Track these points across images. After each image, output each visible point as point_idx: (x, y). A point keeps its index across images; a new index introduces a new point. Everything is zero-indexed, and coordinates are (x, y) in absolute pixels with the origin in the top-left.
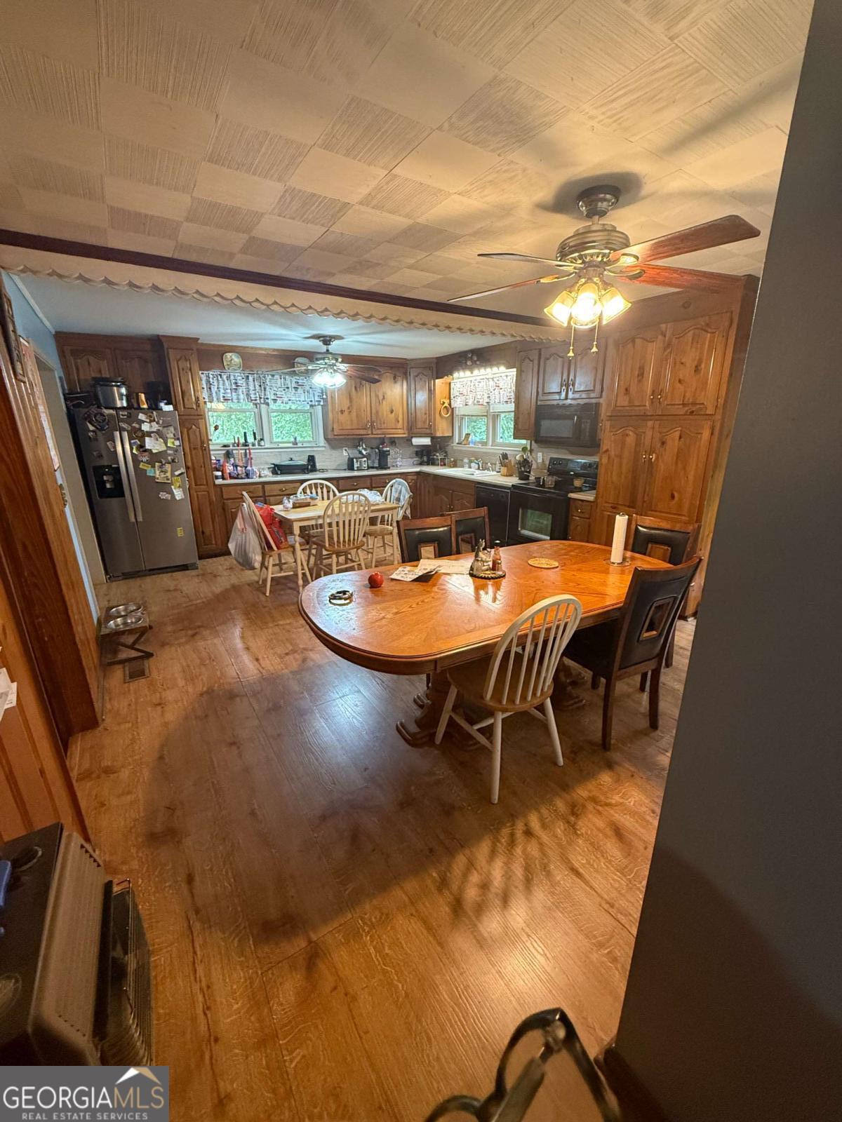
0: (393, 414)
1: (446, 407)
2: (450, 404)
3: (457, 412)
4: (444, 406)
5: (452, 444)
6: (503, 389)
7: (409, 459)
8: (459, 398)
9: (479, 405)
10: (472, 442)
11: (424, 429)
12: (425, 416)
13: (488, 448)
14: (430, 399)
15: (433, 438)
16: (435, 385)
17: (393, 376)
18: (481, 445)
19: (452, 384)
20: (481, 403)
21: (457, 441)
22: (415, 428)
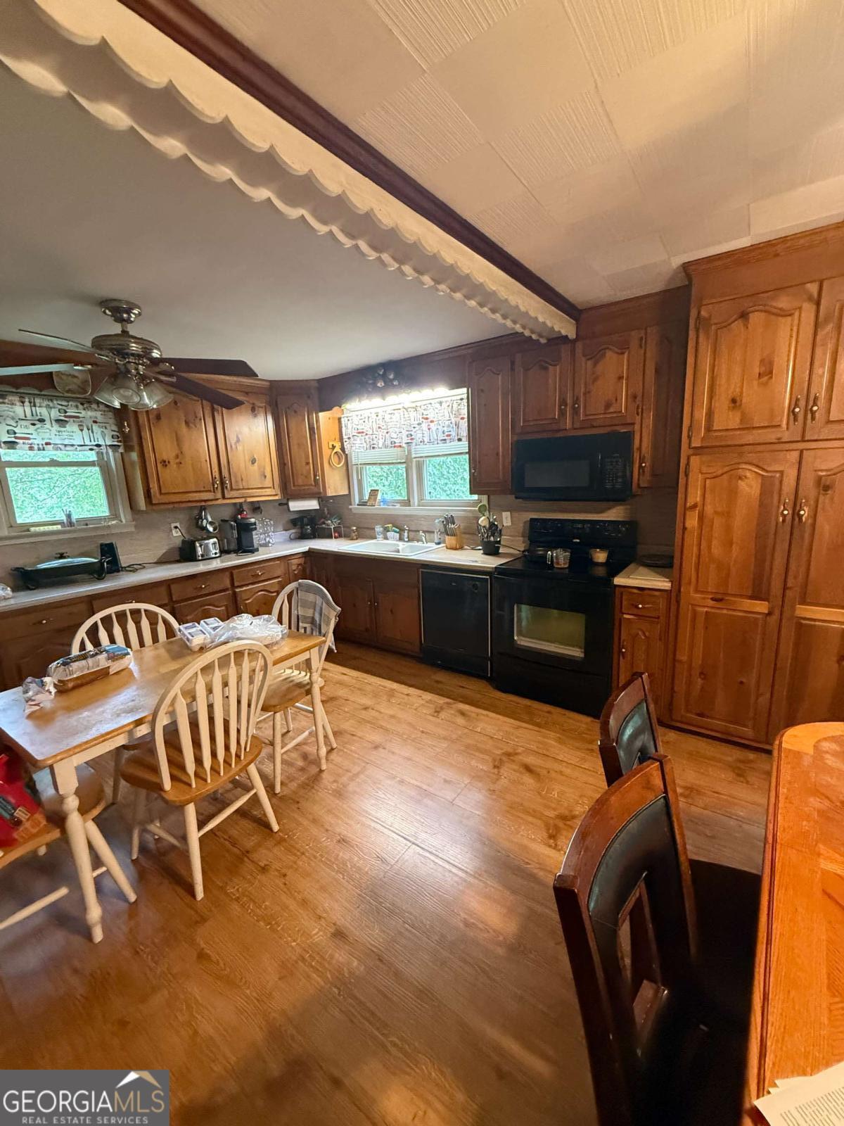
0: (256, 464)
1: (337, 452)
2: (343, 449)
3: (353, 460)
4: (335, 451)
5: (350, 507)
6: (435, 423)
7: (284, 532)
8: (358, 439)
9: (395, 447)
10: (384, 501)
11: (307, 485)
12: (308, 467)
13: (414, 510)
14: (312, 441)
15: (322, 499)
16: (317, 421)
17: (251, 406)
18: (399, 505)
19: (342, 420)
20: (396, 445)
21: (357, 502)
22: (294, 486)
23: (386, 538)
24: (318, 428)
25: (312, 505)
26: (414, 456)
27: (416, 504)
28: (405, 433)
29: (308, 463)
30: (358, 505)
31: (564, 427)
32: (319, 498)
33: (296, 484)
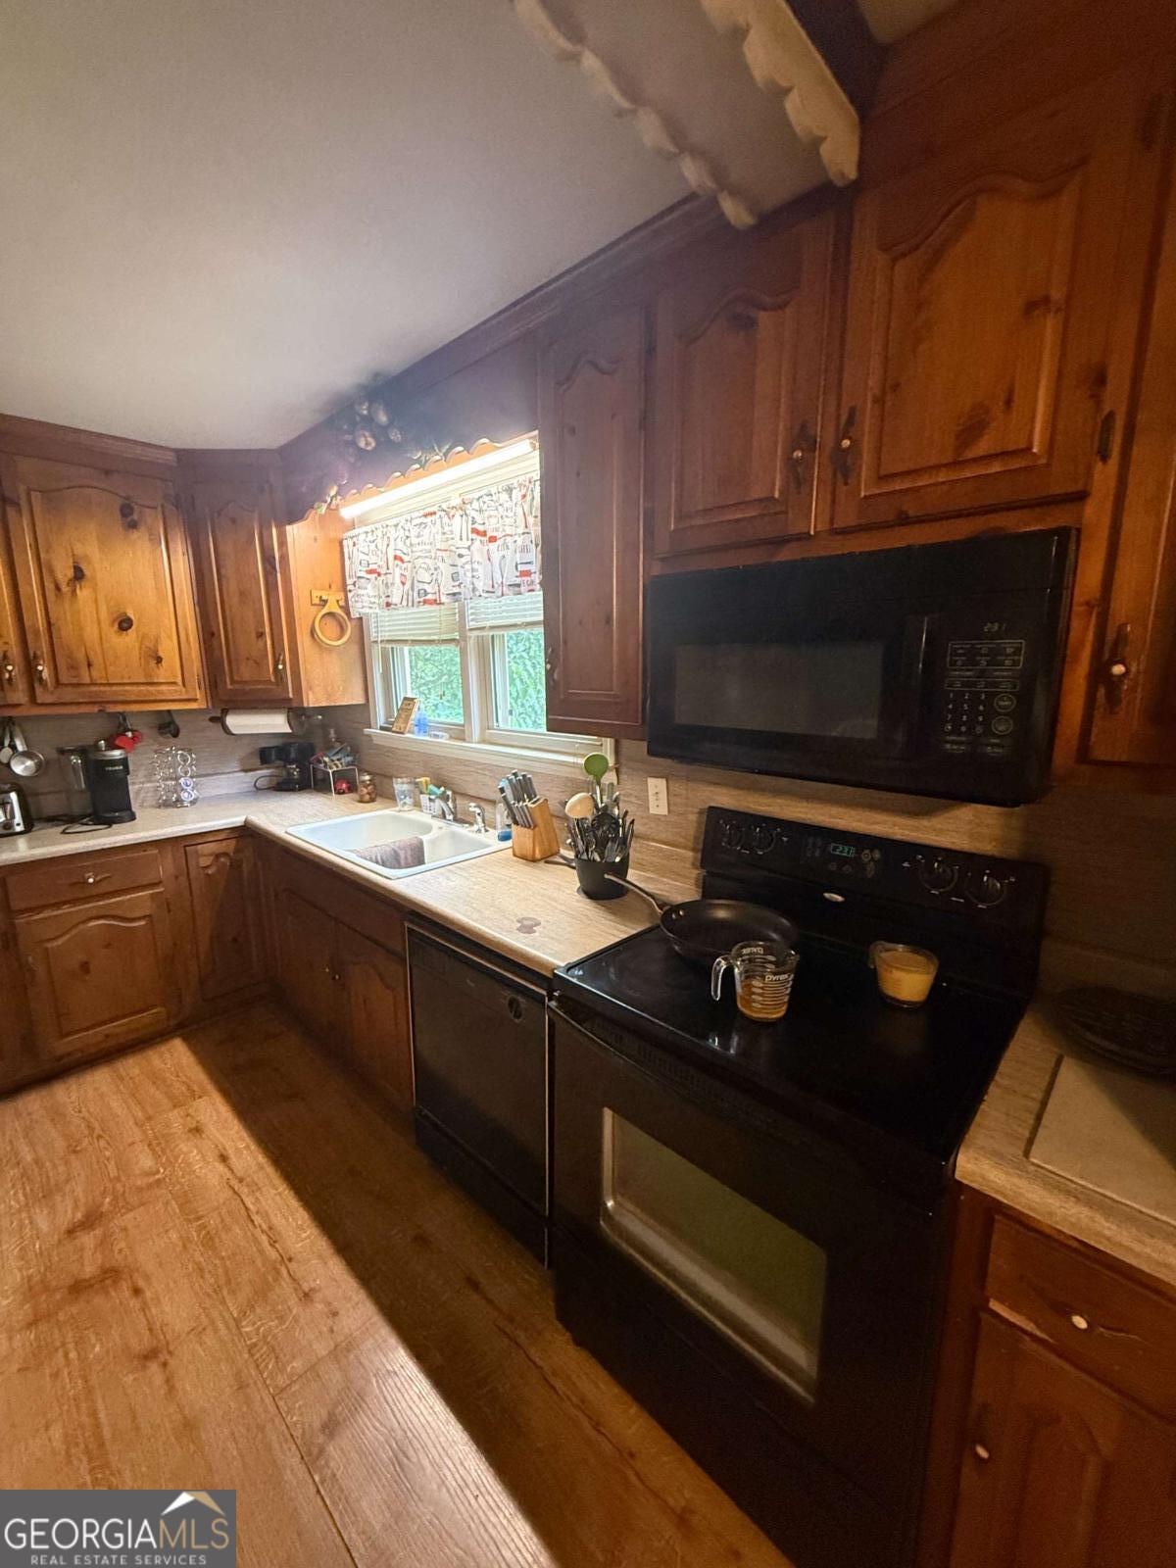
0: (132, 631)
1: (331, 614)
2: (346, 609)
3: (373, 633)
4: (325, 610)
5: (367, 731)
6: (498, 542)
7: (242, 774)
8: (369, 586)
9: (425, 602)
10: (422, 726)
11: (258, 682)
12: (261, 643)
13: (474, 748)
14: (271, 587)
15: (297, 712)
16: (283, 543)
17: (120, 502)
18: (446, 735)
19: (345, 543)
20: (429, 597)
21: (381, 720)
22: (233, 682)
23: (417, 805)
24: (284, 558)
25: (275, 723)
26: (473, 624)
27: (476, 736)
28: (446, 570)
29: (261, 635)
30: (382, 728)
31: (798, 528)
32: (290, 709)
33: (236, 678)
